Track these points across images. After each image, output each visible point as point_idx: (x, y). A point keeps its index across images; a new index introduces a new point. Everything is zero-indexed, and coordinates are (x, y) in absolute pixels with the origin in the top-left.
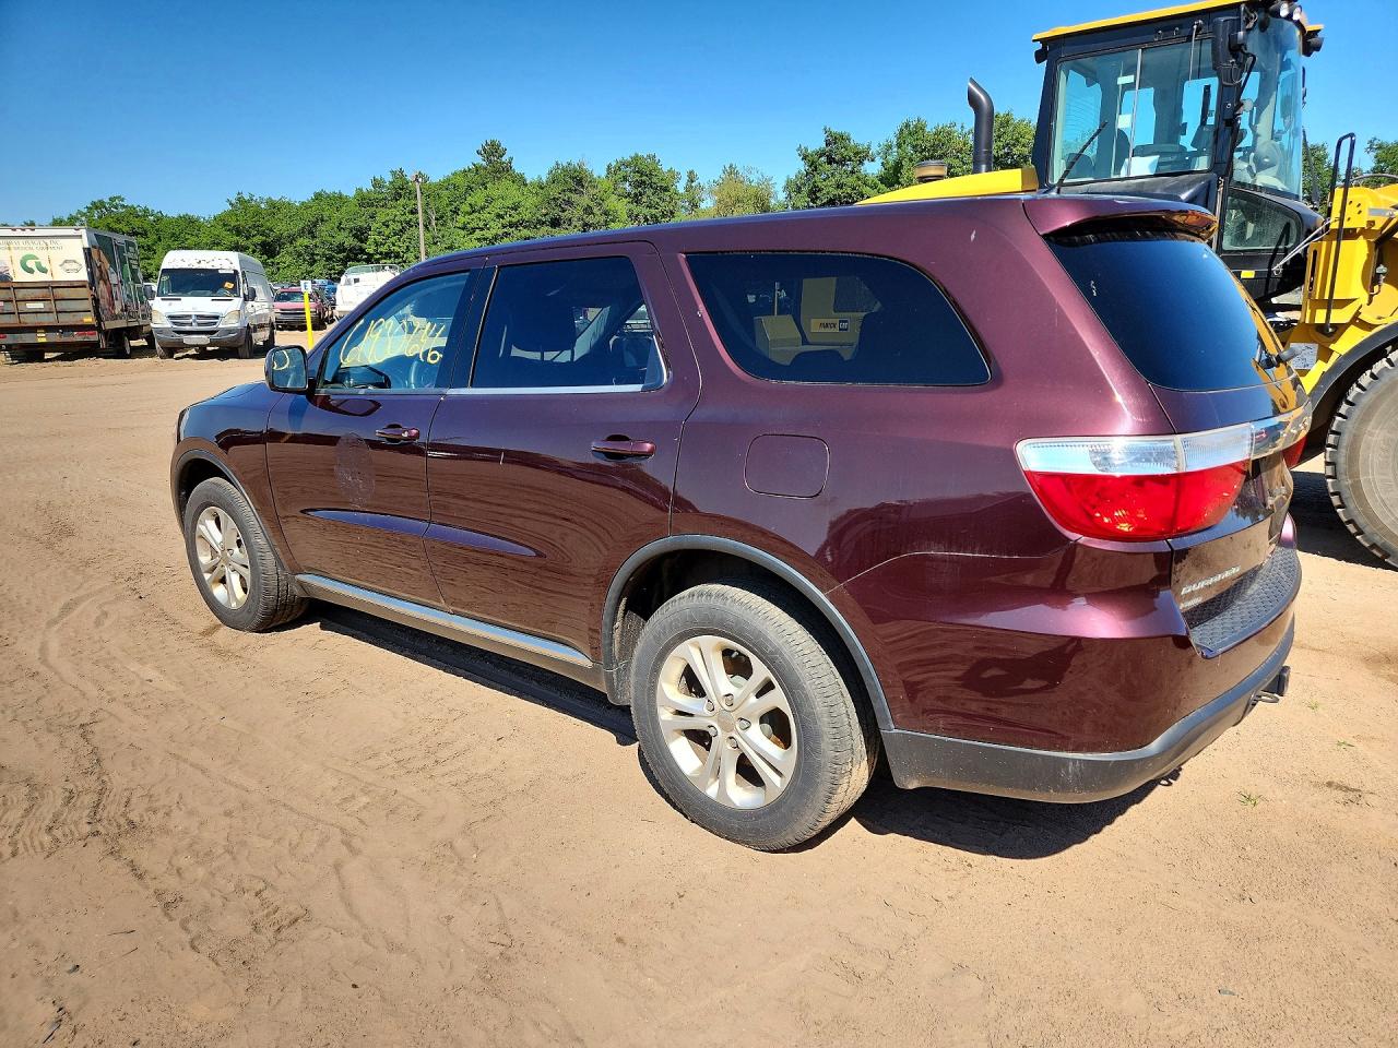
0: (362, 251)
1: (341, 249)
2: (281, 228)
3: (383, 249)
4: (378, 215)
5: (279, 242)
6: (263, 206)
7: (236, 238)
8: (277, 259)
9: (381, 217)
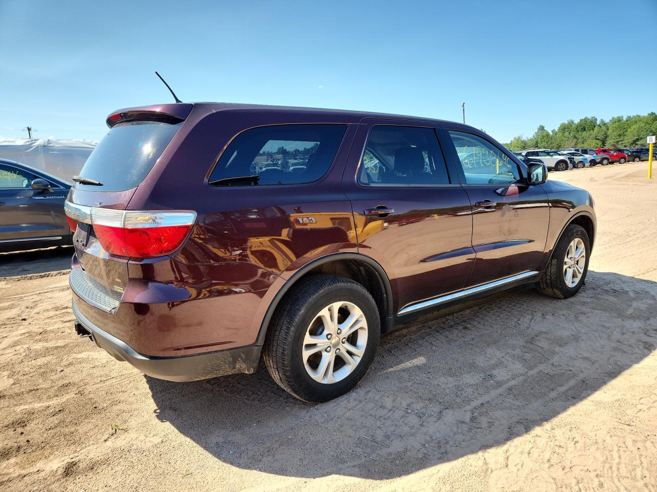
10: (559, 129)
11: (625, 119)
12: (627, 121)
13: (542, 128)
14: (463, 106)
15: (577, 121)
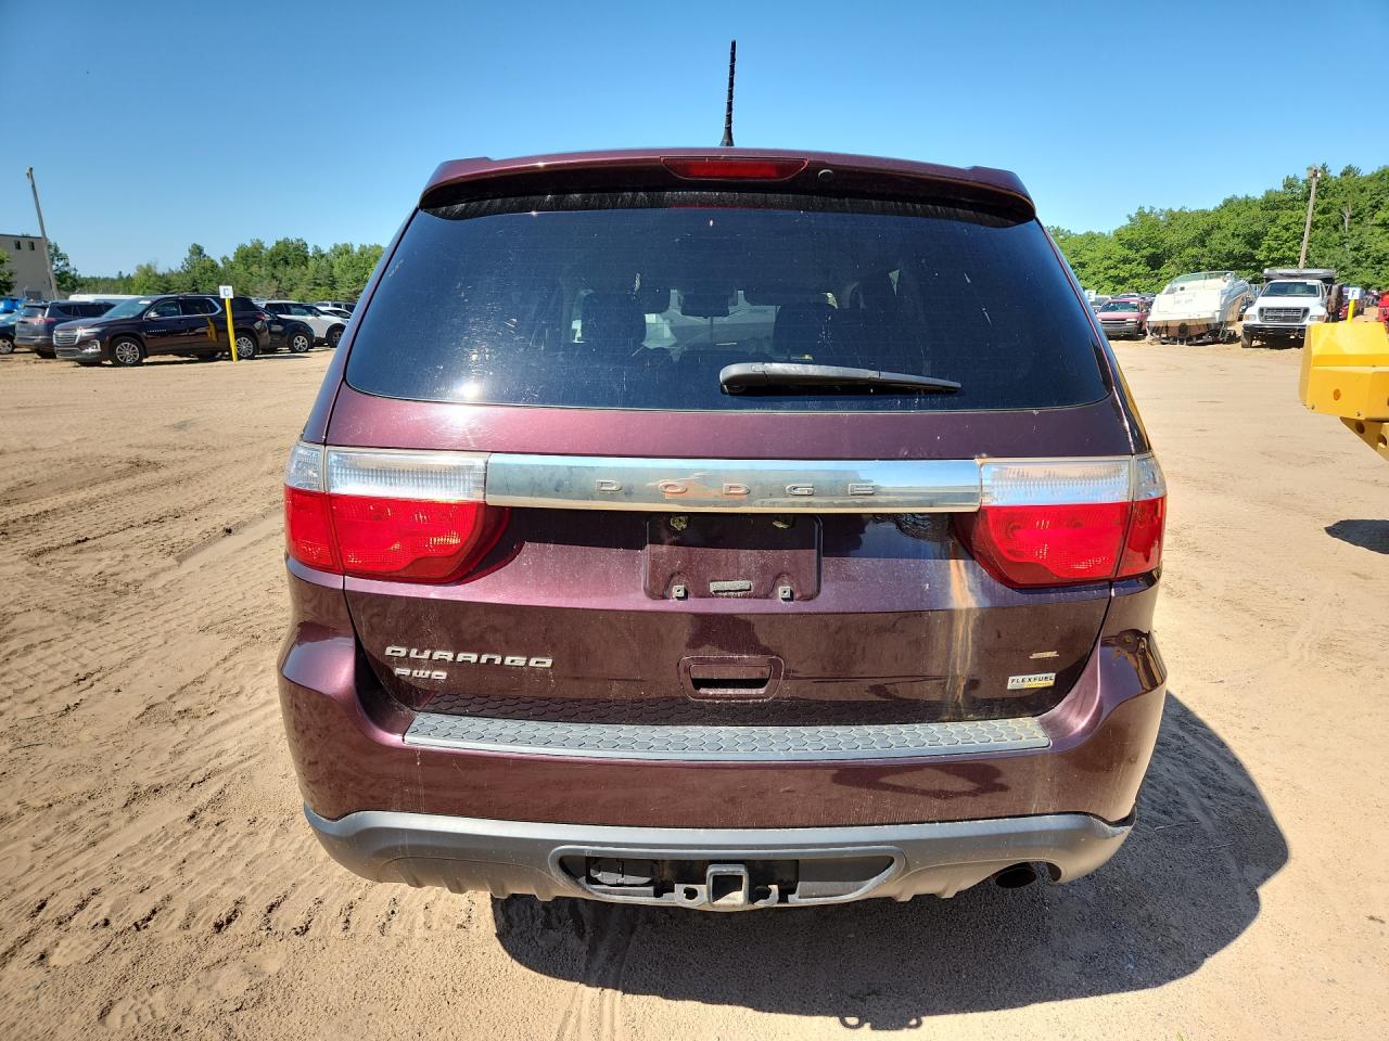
0: (1252, 258)
1: (1230, 255)
2: (1172, 239)
3: (1275, 255)
4: (1281, 217)
5: (1168, 254)
6: (1161, 218)
7: (1127, 252)
8: (1162, 271)
9: (1283, 220)
10: (237, 255)
11: (356, 249)
12: (362, 254)
13: (197, 251)
14: (30, 175)
15: (269, 244)
